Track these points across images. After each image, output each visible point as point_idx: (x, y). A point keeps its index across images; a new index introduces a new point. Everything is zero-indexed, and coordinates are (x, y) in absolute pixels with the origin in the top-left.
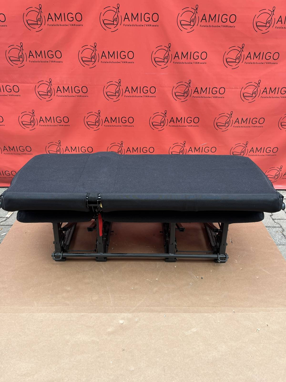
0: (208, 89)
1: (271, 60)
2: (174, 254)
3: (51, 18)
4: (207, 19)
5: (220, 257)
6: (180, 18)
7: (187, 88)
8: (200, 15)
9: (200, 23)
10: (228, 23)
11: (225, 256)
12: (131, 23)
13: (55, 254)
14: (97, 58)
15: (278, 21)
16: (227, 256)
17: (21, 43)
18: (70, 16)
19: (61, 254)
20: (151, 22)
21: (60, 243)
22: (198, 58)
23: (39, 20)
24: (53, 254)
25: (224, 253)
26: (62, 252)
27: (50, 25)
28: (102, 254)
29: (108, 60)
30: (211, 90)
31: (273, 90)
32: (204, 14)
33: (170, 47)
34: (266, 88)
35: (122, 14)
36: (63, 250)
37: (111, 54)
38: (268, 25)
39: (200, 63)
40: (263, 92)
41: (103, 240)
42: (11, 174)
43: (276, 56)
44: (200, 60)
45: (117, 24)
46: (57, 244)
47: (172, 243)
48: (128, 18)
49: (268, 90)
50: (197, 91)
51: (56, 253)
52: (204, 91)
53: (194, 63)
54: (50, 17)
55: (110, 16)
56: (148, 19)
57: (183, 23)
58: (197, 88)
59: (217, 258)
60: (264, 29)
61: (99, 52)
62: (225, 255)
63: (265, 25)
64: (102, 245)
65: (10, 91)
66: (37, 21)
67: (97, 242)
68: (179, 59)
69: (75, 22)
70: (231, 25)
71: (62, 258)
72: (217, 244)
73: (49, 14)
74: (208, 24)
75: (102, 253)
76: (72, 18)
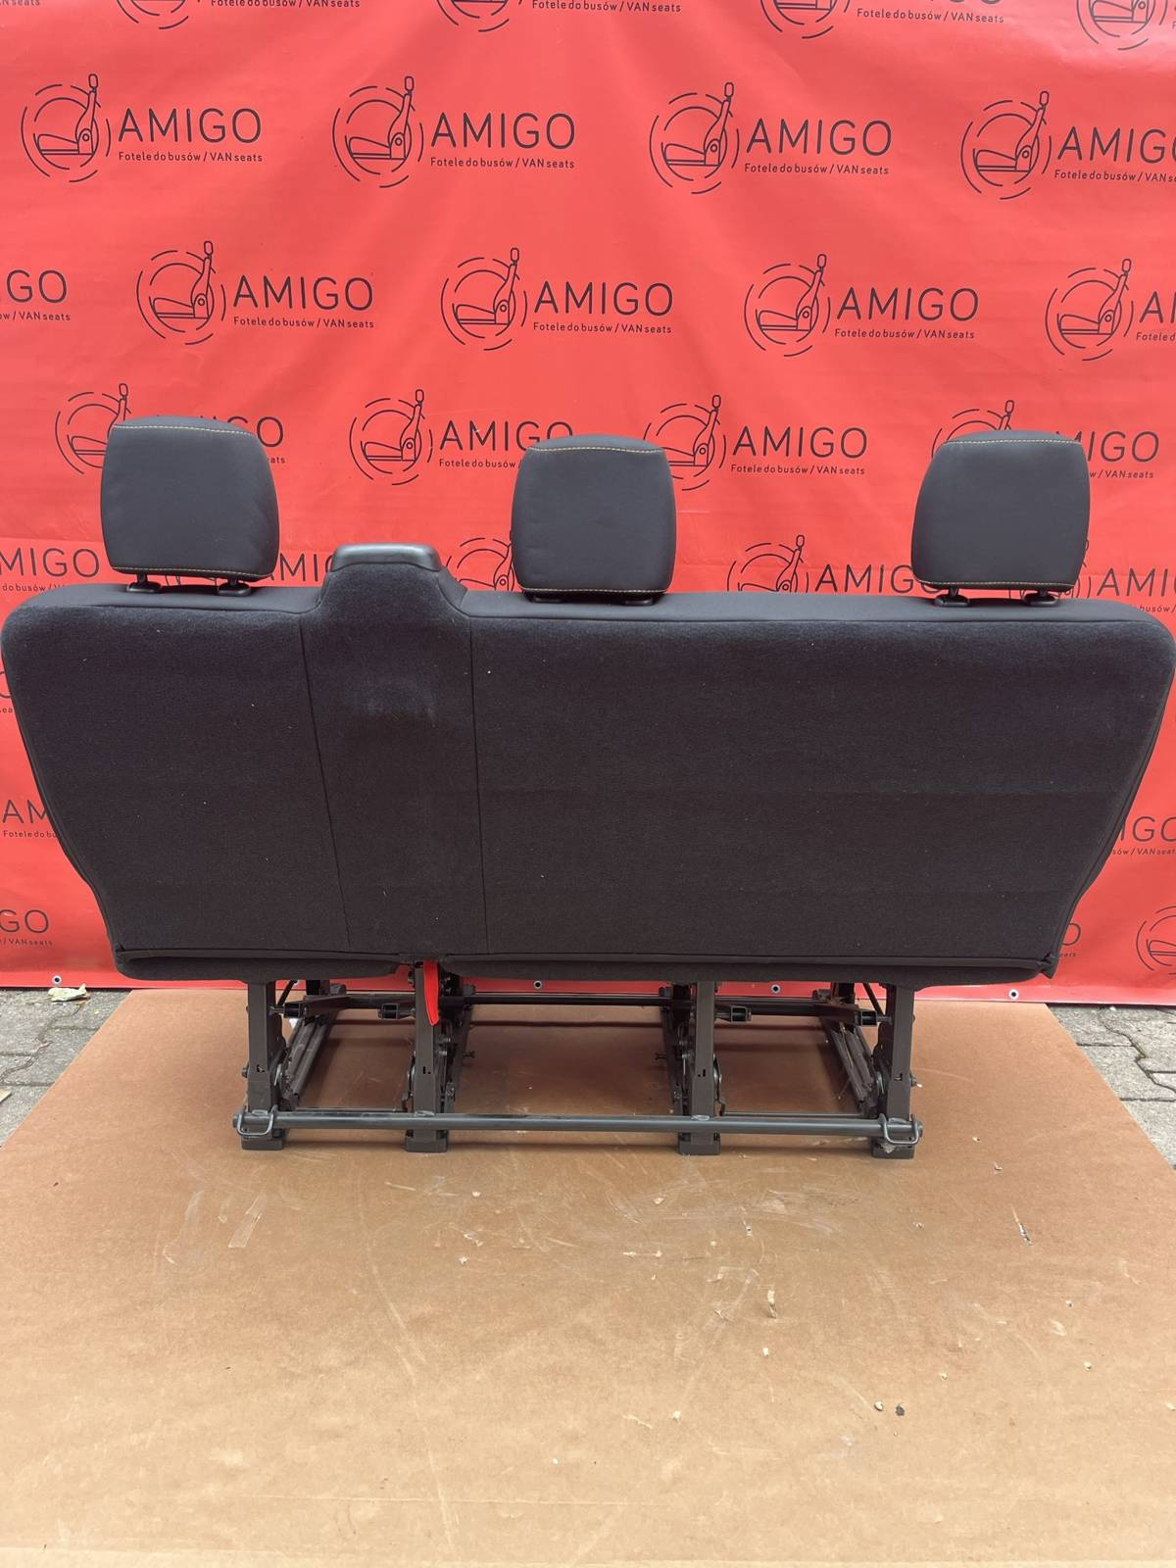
0: (875, 575)
1: (1128, 463)
2: (712, 1116)
3: (248, 293)
4: (864, 309)
5: (890, 1131)
6: (755, 304)
7: (791, 570)
8: (833, 291)
9: (834, 323)
10: (947, 322)
11: (910, 1127)
12: (562, 318)
13: (246, 1117)
14: (426, 448)
15: (1147, 311)
16: (916, 1125)
17: (121, 385)
18: (325, 287)
19: (272, 1117)
20: (642, 317)
21: (268, 1069)
22: (829, 451)
23: (201, 302)
24: (240, 1117)
25: (905, 1115)
26: (275, 1107)
27: (243, 322)
28: (431, 1116)
29: (467, 455)
30: (887, 574)
31: (1141, 579)
32: (852, 288)
33: (716, 409)
34: (1111, 571)
35: (529, 285)
36: (279, 1099)
37: (481, 430)
38: (1105, 327)
39: (841, 470)
40: (1104, 586)
41: (435, 1055)
42: (22, 924)
43: (1145, 448)
44: (837, 460)
45: (507, 322)
46: (258, 1070)
47: (704, 1071)
48: (552, 301)
49: (1123, 581)
50: (830, 580)
51: (249, 1111)
52: (861, 580)
53: (815, 470)
54: (244, 291)
55: (481, 292)
56: (630, 307)
57: (766, 319)
58: (828, 567)
59: (881, 1135)
60: (1089, 342)
61: (433, 422)
62: (907, 1120)
63: (1096, 326)
64: (433, 1076)
65: (60, 569)
66: (193, 304)
67: (413, 1072)
68: (754, 454)
69: (342, 311)
70: (960, 327)
71: (273, 1129)
72: (876, 1078)
73: (243, 278)
74: (864, 325)
75: (430, 1110)
76: (333, 298)
